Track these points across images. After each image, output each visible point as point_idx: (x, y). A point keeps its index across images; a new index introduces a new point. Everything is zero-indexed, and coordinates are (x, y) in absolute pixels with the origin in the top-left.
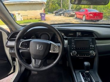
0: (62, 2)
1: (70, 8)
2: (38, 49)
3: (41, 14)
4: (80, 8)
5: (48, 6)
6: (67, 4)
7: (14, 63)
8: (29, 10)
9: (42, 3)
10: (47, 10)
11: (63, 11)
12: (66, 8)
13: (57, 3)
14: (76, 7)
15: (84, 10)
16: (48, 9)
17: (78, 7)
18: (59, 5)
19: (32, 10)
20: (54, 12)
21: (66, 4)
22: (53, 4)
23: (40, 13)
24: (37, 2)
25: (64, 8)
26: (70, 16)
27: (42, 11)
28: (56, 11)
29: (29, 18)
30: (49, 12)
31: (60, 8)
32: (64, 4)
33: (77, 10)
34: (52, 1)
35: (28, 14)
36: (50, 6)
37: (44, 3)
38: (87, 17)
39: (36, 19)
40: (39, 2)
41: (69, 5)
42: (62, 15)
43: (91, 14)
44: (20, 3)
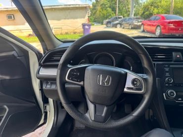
0: (119, 4)
1: (132, 14)
2: (101, 84)
3: (84, 25)
4: (151, 14)
5: (94, 11)
6: (126, 9)
7: (46, 107)
8: (65, 19)
9: (86, 7)
10: (93, 19)
11: (120, 20)
12: (125, 15)
13: (110, 7)
14: (144, 13)
15: (158, 18)
16: (94, 16)
17: (147, 13)
18: (113, 10)
19: (68, 19)
20: (104, 21)
21: (124, 8)
22: (102, 9)
23: (82, 24)
24: (77, 6)
25: (121, 15)
26: (132, 28)
27: (85, 20)
28: (107, 20)
29: (64, 32)
30: (95, 21)
31: (114, 15)
32: (121, 8)
33: (145, 18)
34: (101, 3)
35: (63, 26)
36: (98, 12)
37: (89, 6)
38: (163, 29)
39: (75, 33)
40: (81, 6)
41: (130, 10)
42: (119, 26)
43: (170, 25)
44: (50, 7)
